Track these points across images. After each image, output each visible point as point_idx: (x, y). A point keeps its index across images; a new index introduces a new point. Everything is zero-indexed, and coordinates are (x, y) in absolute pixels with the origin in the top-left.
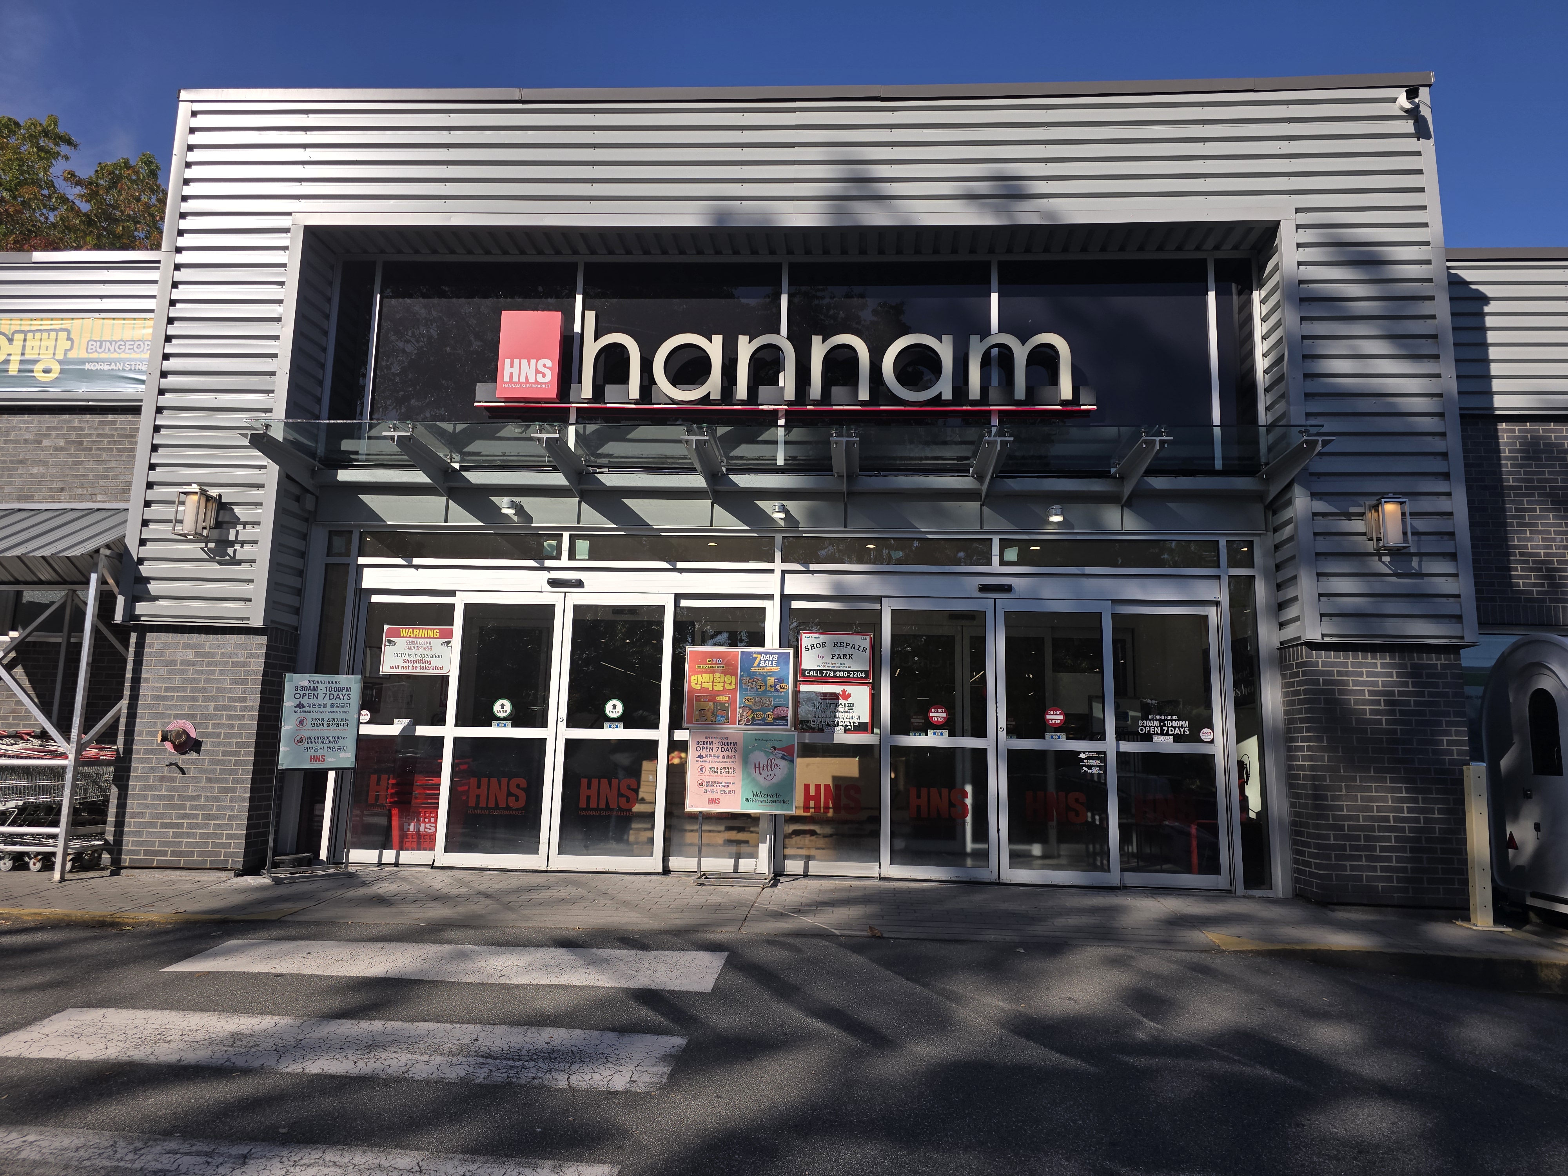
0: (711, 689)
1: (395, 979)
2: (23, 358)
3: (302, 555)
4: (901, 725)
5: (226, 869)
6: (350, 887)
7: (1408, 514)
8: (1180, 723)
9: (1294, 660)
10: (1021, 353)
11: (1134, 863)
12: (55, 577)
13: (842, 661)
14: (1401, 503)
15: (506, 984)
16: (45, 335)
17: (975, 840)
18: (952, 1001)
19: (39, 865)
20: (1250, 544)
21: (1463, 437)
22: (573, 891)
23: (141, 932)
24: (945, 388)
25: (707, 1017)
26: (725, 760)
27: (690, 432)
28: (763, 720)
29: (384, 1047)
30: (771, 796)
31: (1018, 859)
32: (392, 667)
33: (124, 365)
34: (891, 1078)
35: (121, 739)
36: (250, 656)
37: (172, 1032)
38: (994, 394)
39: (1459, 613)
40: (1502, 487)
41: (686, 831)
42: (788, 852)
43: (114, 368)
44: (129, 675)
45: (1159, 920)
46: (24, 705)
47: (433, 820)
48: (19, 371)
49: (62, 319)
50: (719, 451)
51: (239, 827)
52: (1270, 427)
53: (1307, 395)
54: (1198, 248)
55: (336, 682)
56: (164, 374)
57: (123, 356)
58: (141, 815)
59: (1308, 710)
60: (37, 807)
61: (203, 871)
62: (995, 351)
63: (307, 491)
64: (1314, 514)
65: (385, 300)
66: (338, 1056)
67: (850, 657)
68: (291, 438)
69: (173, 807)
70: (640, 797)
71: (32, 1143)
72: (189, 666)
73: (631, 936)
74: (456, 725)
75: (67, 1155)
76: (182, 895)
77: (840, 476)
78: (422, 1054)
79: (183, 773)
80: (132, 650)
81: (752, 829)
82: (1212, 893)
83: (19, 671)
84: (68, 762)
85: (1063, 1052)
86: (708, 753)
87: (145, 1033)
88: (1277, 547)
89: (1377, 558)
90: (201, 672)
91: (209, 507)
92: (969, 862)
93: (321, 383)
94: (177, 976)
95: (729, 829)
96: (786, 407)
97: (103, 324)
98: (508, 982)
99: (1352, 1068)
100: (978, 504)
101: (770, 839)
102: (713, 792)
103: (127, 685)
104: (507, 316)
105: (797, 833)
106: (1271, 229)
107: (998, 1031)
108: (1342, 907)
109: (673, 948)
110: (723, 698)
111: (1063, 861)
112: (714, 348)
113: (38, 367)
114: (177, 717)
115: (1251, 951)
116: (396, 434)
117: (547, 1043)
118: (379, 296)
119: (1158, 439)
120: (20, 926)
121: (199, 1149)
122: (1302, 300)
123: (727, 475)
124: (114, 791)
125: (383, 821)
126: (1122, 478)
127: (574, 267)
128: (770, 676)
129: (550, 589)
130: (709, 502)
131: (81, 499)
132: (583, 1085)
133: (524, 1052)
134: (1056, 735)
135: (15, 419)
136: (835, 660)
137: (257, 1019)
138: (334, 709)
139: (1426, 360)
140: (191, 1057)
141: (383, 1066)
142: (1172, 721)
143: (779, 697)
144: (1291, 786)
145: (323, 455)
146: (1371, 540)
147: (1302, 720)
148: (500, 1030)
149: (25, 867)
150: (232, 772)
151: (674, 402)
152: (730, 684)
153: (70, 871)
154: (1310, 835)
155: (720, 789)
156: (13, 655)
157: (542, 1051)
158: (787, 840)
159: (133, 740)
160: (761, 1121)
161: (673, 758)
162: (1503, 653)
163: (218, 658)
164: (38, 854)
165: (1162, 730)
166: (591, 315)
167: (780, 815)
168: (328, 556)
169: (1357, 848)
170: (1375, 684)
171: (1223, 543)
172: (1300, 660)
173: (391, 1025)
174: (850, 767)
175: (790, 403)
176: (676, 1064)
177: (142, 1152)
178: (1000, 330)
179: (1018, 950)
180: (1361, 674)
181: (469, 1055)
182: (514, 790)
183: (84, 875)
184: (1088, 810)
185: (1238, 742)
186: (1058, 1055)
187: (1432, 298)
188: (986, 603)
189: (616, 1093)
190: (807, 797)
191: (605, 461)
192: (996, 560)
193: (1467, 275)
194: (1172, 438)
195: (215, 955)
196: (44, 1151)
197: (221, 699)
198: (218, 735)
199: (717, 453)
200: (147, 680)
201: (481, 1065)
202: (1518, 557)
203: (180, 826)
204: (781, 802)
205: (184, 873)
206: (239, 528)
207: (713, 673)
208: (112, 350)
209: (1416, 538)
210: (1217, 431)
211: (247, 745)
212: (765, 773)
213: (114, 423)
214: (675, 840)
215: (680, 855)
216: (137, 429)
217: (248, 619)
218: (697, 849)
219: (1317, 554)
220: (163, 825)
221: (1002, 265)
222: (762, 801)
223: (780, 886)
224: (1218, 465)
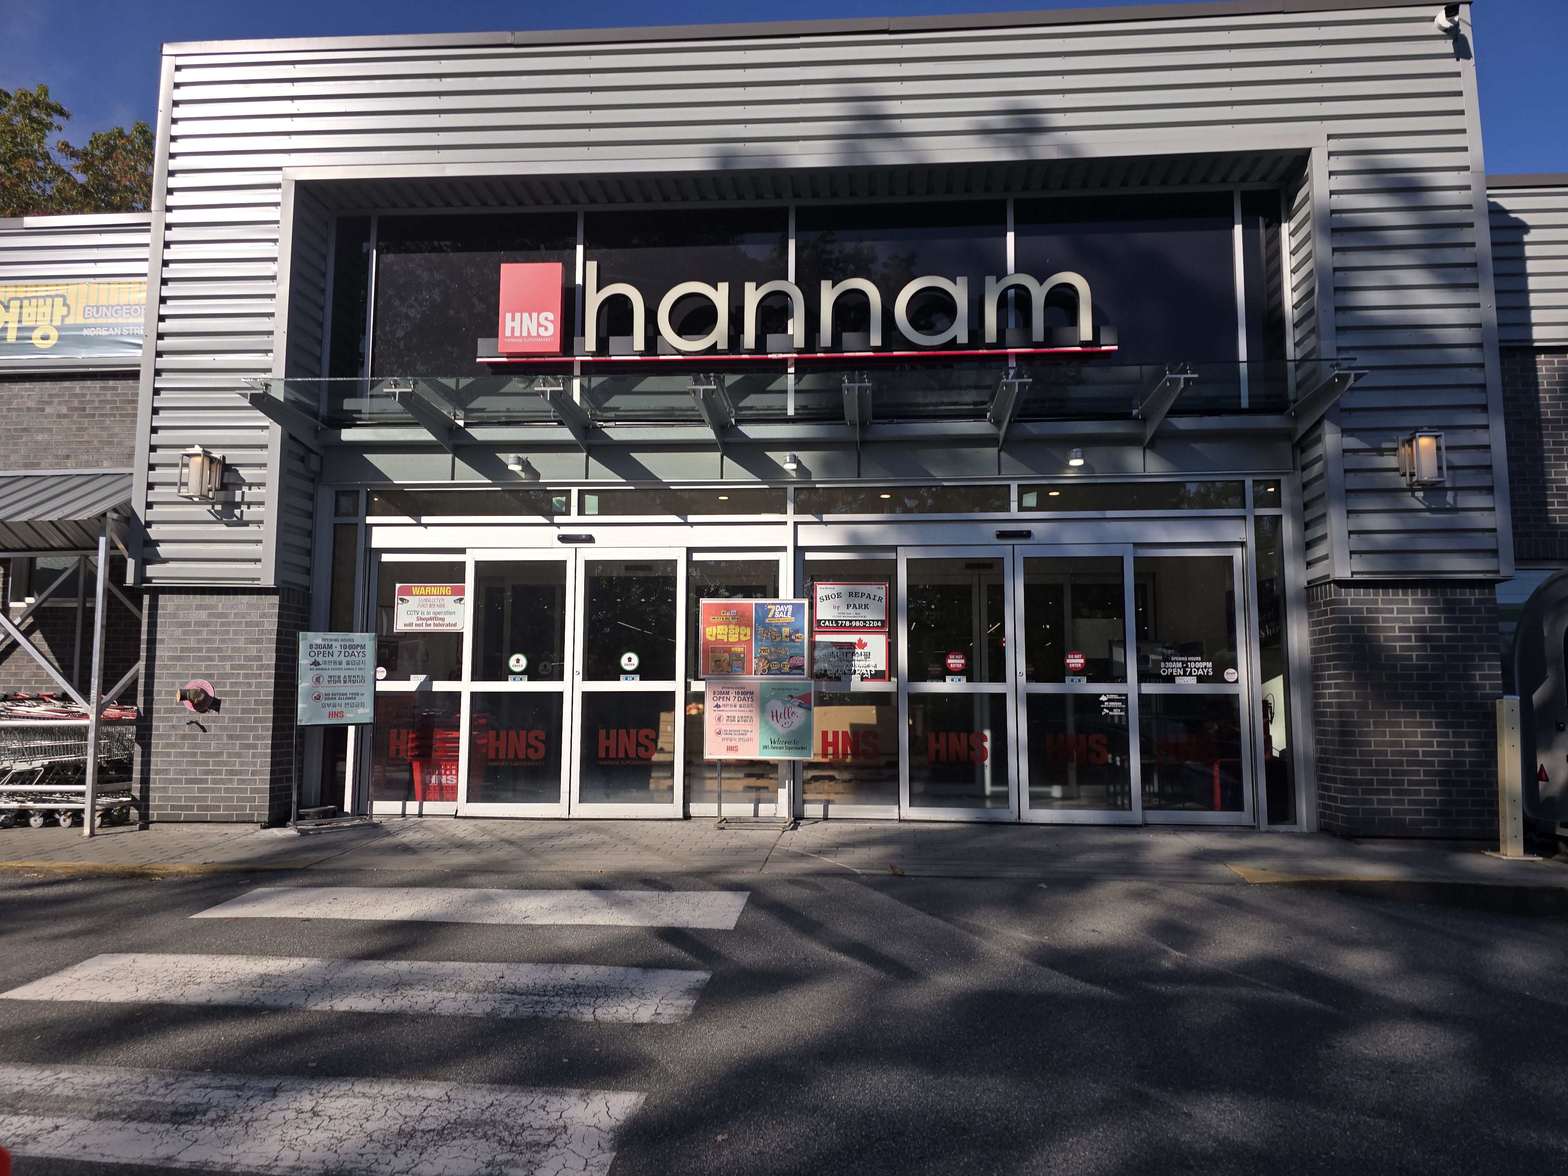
0: (726, 640)
1: (420, 922)
2: (20, 325)
3: (310, 515)
4: (917, 672)
5: (253, 822)
6: (375, 836)
7: (1443, 448)
8: (1204, 664)
9: (1322, 599)
10: (1038, 293)
11: (1155, 801)
12: (67, 543)
13: (858, 611)
14: (1437, 437)
15: (531, 925)
16: (41, 301)
17: (994, 782)
18: (975, 934)
19: (69, 821)
20: (1277, 484)
21: (1502, 370)
22: (595, 837)
23: (171, 882)
24: (960, 331)
25: (730, 953)
26: (742, 709)
27: (697, 382)
28: (780, 669)
29: (411, 985)
30: (790, 743)
31: (1036, 800)
32: (405, 625)
33: (122, 330)
34: (916, 1008)
35: (140, 700)
36: (263, 615)
37: (201, 974)
38: (1011, 335)
39: (1495, 547)
40: (1540, 421)
41: (705, 778)
42: (807, 797)
43: (112, 333)
44: (144, 637)
45: (1184, 856)
46: (43, 669)
47: (454, 772)
48: (17, 339)
49: (57, 285)
50: (727, 402)
51: (263, 781)
52: (1299, 363)
53: (1338, 329)
54: (1224, 180)
55: (350, 640)
56: (160, 336)
57: (121, 320)
58: (166, 771)
59: (1335, 648)
60: (64, 766)
61: (230, 824)
62: (1011, 292)
63: (312, 451)
64: (1344, 451)
65: (381, 256)
66: (365, 994)
67: (866, 606)
68: (292, 398)
69: (197, 763)
70: (659, 747)
71: (64, 1080)
72: (203, 626)
73: (653, 878)
74: (472, 680)
75: (101, 1090)
76: (210, 847)
77: (853, 425)
78: (448, 991)
79: (205, 731)
80: (145, 612)
81: (771, 776)
82: (1235, 829)
83: (37, 636)
84: (90, 722)
85: (1088, 980)
86: (725, 703)
87: (175, 976)
88: (1305, 486)
89: (1410, 494)
90: (215, 632)
91: (214, 469)
92: (988, 804)
93: (320, 342)
94: (205, 922)
95: (748, 776)
96: (795, 355)
97: (98, 289)
98: (532, 922)
99: (1382, 992)
100: (995, 450)
101: (789, 784)
102: (731, 740)
103: (143, 646)
104: (506, 269)
105: (815, 779)
106: (1301, 157)
107: (1022, 962)
108: (1369, 840)
109: (694, 889)
110: (738, 649)
111: (1083, 802)
112: (720, 296)
113: (36, 334)
114: (194, 676)
115: (1277, 883)
116: (397, 391)
117: (572, 979)
118: (375, 252)
119: (1182, 377)
120: (52, 878)
121: (230, 1083)
122: (1334, 231)
123: (736, 426)
124: (138, 749)
125: (406, 776)
126: (1144, 420)
127: (573, 216)
128: (786, 627)
129: (560, 544)
130: (719, 454)
131: (87, 465)
132: (609, 1018)
133: (549, 988)
134: (1076, 678)
135: (17, 387)
136: (851, 610)
137: (284, 962)
138: (350, 666)
139: (1464, 289)
140: (220, 998)
141: (410, 1004)
142: (1195, 662)
143: (796, 647)
144: (1317, 723)
145: (325, 414)
146: (1404, 475)
147: (1329, 658)
148: (525, 968)
149: (56, 823)
150: (251, 729)
151: (679, 352)
152: (745, 635)
153: (100, 827)
154: (1335, 771)
155: (737, 737)
156: (30, 620)
157: (567, 987)
158: (806, 786)
159: (152, 700)
160: (787, 1049)
161: (690, 709)
162: (1538, 587)
163: (231, 618)
164: (68, 810)
165: (1185, 672)
166: (592, 266)
167: (799, 761)
168: (336, 515)
169: (1385, 782)
170: (1406, 620)
171: (1249, 482)
172: (1328, 598)
173: (417, 965)
174: (868, 715)
175: (799, 351)
176: (701, 997)
177: (173, 1087)
178: (1017, 270)
179: (1040, 885)
180: (1391, 611)
181: (495, 991)
182: (532, 742)
183: (113, 830)
184: (1109, 753)
185: (1263, 681)
186: (1083, 984)
187: (1471, 225)
188: (1003, 550)
189: (641, 1025)
190: (825, 744)
191: (612, 414)
192: (1014, 505)
193: (1507, 203)
194: (1197, 376)
195: (244, 902)
196: (77, 1087)
197: (237, 658)
198: (236, 694)
199: (725, 403)
200: (162, 641)
201: (507, 1001)
202: (1555, 491)
203: (205, 781)
204: (799, 749)
205: (211, 826)
206: (245, 489)
207: (728, 624)
208: (109, 314)
209: (1451, 472)
210: (1243, 368)
211: (266, 702)
212: (782, 721)
213: (115, 388)
214: (695, 785)
215: (700, 801)
216: (137, 395)
217: (259, 579)
218: (716, 795)
219: (1348, 491)
220: (189, 781)
221: (1018, 204)
222: (780, 748)
223: (800, 829)
224: (1245, 403)
